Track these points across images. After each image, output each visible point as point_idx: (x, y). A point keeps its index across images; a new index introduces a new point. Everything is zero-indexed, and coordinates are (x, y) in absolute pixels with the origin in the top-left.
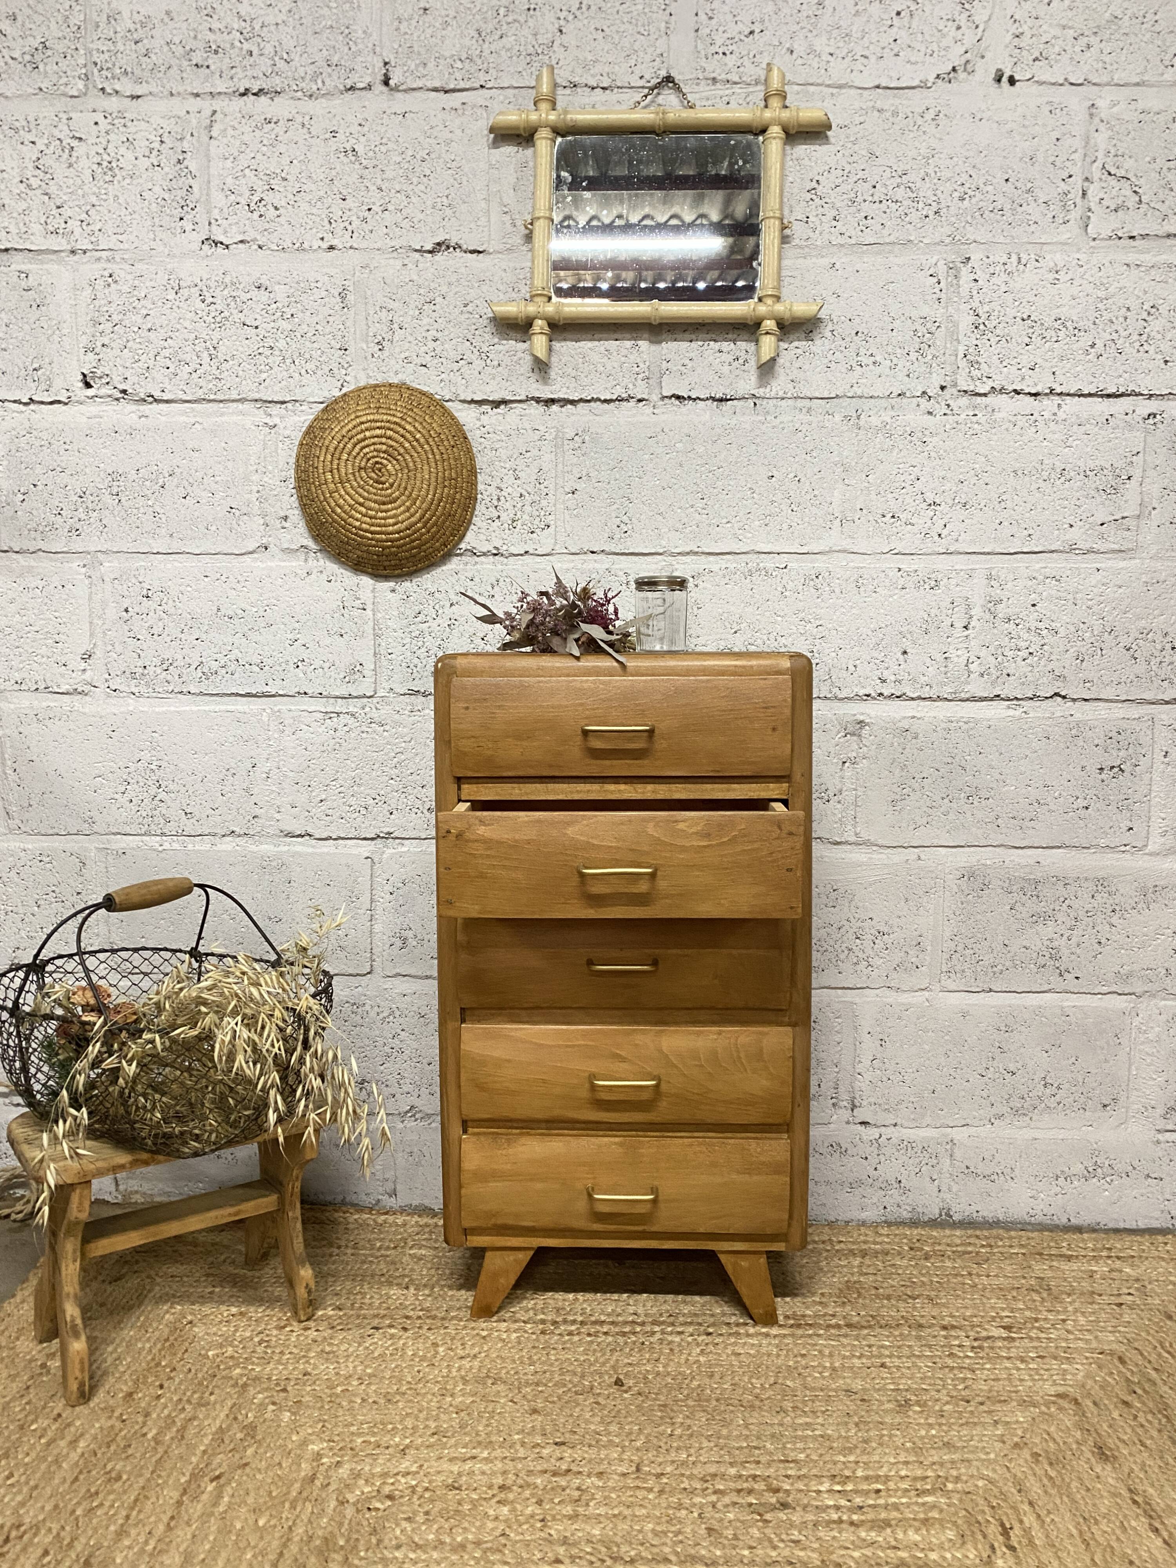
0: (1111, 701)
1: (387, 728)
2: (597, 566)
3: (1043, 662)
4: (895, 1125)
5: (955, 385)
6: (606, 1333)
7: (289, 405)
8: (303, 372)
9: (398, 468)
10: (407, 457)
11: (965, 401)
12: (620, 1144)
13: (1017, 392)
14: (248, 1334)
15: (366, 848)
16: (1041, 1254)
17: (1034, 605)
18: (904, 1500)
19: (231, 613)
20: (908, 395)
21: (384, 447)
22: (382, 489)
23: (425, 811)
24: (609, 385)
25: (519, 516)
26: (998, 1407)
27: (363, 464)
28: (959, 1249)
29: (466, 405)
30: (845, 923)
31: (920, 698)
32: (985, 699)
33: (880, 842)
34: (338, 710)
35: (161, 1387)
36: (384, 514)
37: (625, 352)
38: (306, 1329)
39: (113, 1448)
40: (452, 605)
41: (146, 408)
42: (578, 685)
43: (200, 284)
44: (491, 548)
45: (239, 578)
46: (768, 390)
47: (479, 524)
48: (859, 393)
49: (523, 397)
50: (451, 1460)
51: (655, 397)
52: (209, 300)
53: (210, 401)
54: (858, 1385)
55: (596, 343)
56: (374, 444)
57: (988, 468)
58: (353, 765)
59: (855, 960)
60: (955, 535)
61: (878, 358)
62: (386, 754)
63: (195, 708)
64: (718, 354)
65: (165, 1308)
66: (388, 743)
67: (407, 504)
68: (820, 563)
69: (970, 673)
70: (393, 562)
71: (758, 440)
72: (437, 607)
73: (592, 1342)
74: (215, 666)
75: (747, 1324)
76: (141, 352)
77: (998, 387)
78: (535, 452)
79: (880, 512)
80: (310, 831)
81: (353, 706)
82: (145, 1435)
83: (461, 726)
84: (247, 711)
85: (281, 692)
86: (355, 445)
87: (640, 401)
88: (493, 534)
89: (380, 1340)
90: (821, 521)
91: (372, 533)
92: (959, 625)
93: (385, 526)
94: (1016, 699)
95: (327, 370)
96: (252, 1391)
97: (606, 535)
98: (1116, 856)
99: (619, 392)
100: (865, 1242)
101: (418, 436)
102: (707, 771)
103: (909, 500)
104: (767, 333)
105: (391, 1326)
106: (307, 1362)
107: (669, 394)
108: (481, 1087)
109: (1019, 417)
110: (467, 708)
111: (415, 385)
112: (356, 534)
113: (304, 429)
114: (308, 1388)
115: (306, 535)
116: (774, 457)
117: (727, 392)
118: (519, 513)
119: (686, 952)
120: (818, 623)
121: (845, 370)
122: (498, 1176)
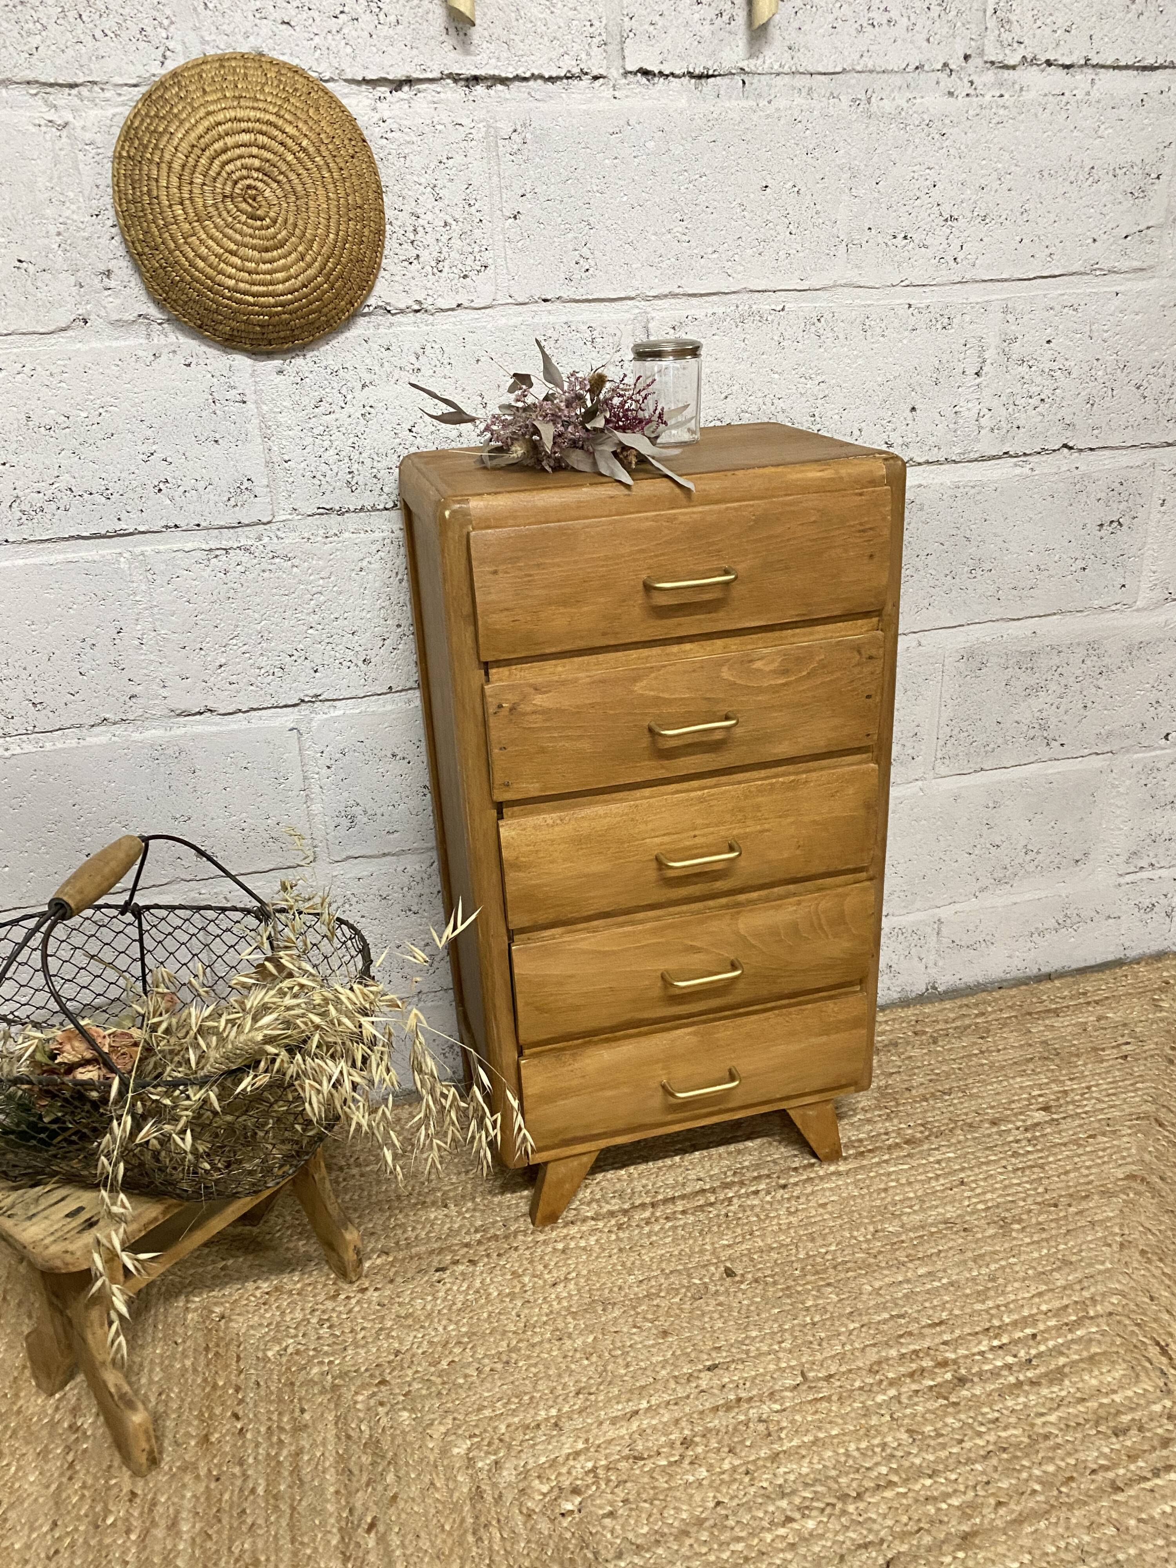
0: (1117, 448)
1: (296, 562)
2: (552, 319)
3: (1053, 409)
5: (982, 53)
6: (684, 1212)
7: (84, 91)
8: (99, 34)
9: (280, 193)
10: (293, 176)
11: (990, 76)
12: (694, 1034)
13: (1049, 63)
14: (299, 1315)
15: (289, 717)
17: (1049, 342)
18: (1060, 1341)
19: (47, 421)
20: (926, 68)
21: (256, 162)
22: (261, 228)
23: (360, 663)
24: (554, 55)
25: (444, 255)
26: (1084, 1205)
27: (228, 189)
28: (958, 1023)
29: (356, 87)
31: (928, 462)
32: (994, 458)
34: (225, 544)
35: (236, 1416)
36: (268, 266)
38: (363, 1290)
39: (225, 1520)
40: (364, 386)
42: (635, 526)
44: (410, 302)
45: (53, 369)
46: (761, 60)
47: (392, 268)
48: (870, 66)
49: (436, 75)
50: (614, 1421)
51: (615, 73)
56: (241, 157)
57: (1013, 168)
58: (257, 616)
60: (972, 257)
61: (894, 14)
62: (299, 597)
63: (21, 562)
64: (696, 7)
65: (181, 1304)
66: (300, 582)
67: (300, 249)
68: (822, 302)
69: (980, 427)
70: (282, 334)
71: (748, 137)
72: (344, 391)
73: (674, 1228)
74: (38, 500)
75: (813, 1165)
77: (1029, 57)
78: (459, 159)
79: (891, 231)
80: (211, 705)
81: (245, 538)
82: (253, 1491)
83: (491, 598)
84: (97, 558)
85: (142, 528)
86: (212, 159)
87: (596, 78)
88: (413, 283)
89: (453, 1283)
90: (824, 246)
91: (253, 295)
92: (971, 371)
93: (271, 283)
94: (1025, 454)
95: (135, 30)
96: (347, 1395)
97: (563, 276)
98: (1107, 616)
99: (568, 65)
101: (305, 143)
102: (792, 616)
103: (923, 214)
105: (456, 1263)
106: (388, 1336)
107: (634, 68)
109: (1050, 98)
110: (495, 572)
111: (275, 55)
112: (229, 299)
113: (117, 131)
114: (410, 1372)
115: (144, 298)
116: (768, 160)
117: (709, 64)
118: (445, 249)
119: (767, 826)
120: (820, 378)
121: (854, 33)
122: (564, 1093)
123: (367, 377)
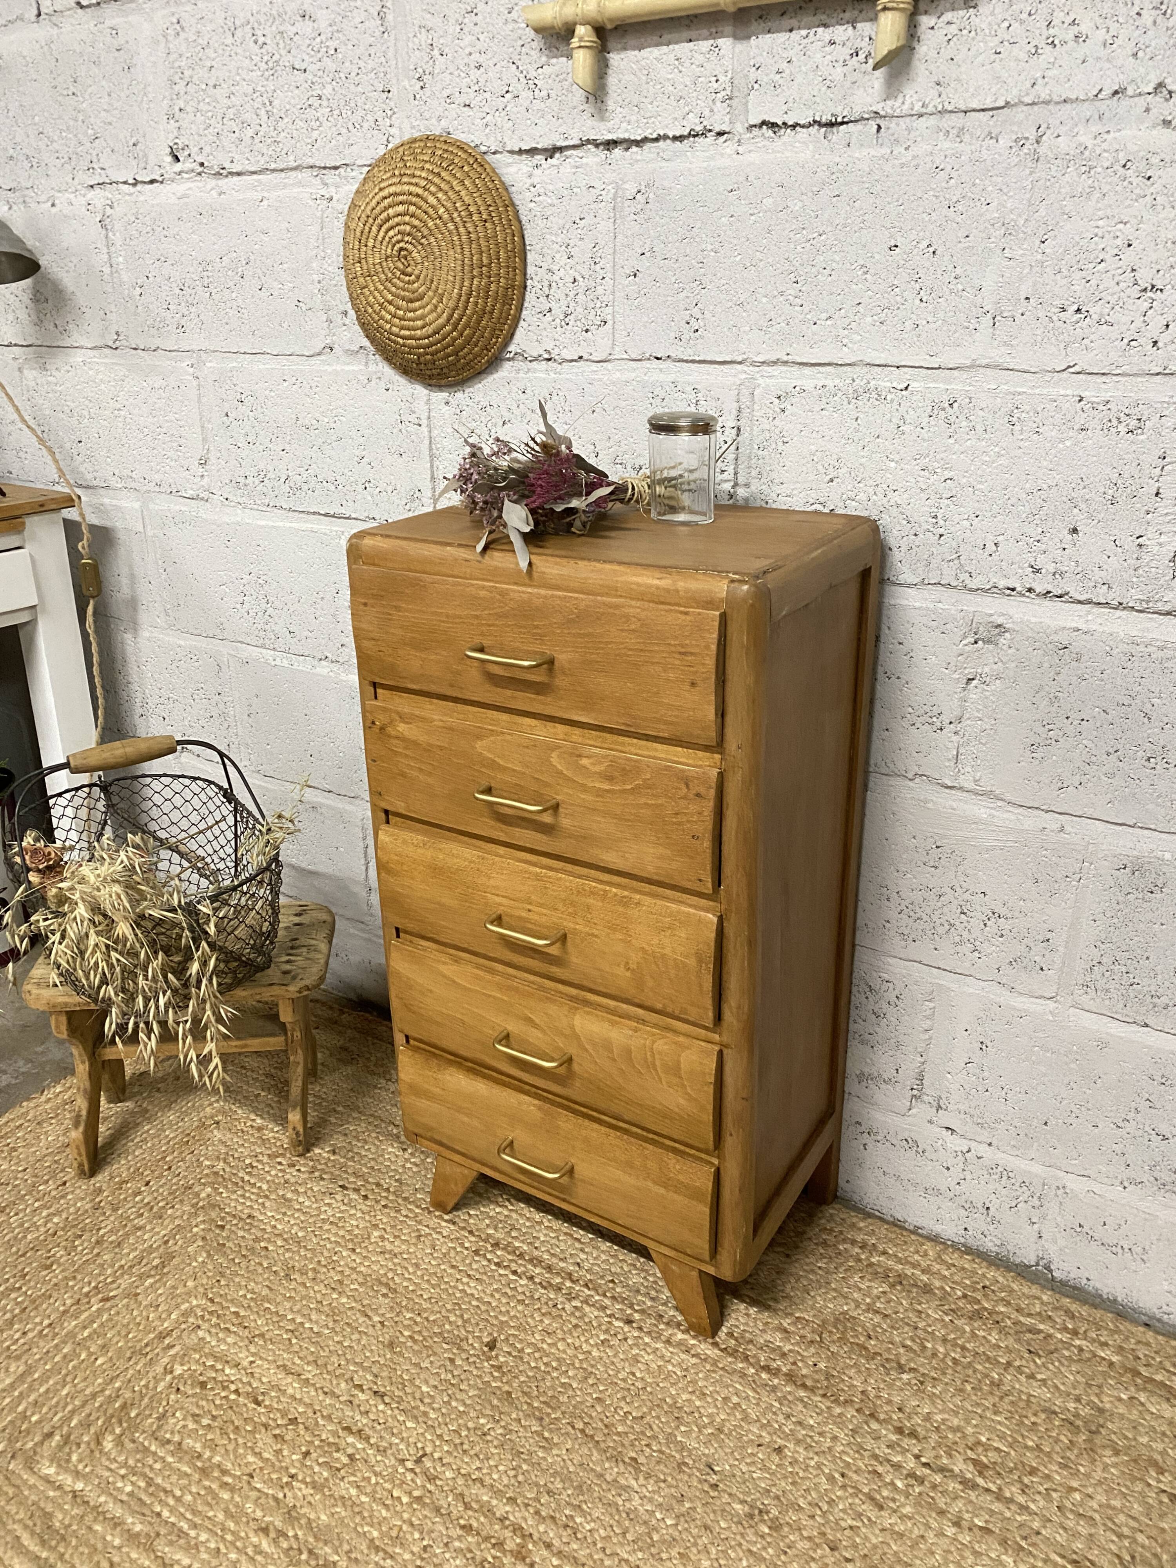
2: (662, 377)
4: (990, 1144)
7: (342, 171)
8: (350, 126)
9: (423, 253)
10: (432, 239)
19: (307, 422)
21: (408, 228)
22: (409, 283)
24: (678, 114)
25: (571, 309)
27: (389, 251)
28: (1028, 1321)
29: (516, 156)
30: (949, 890)
31: (1089, 602)
33: (1009, 797)
36: (412, 315)
37: (699, 59)
38: (292, 1165)
40: (504, 423)
41: (224, 183)
42: (473, 591)
43: (252, 20)
44: (542, 352)
46: (900, 99)
47: (529, 319)
48: (1044, 96)
49: (578, 141)
51: (739, 128)
52: (261, 40)
53: (273, 171)
55: (664, 49)
56: (398, 224)
59: (957, 939)
61: (1084, 28)
63: (287, 524)
64: (828, 49)
67: (434, 301)
68: (957, 384)
70: (434, 371)
71: (878, 188)
74: (299, 481)
75: (679, 1326)
76: (210, 114)
78: (589, 220)
79: (1058, 302)
82: (99, 1229)
85: (353, 516)
86: (380, 227)
87: (720, 134)
88: (544, 333)
89: (337, 1202)
90: (962, 316)
91: (403, 338)
93: (415, 329)
95: (371, 121)
97: (673, 335)
99: (693, 123)
101: (442, 211)
102: (617, 723)
103: (1108, 282)
105: (357, 1190)
106: (262, 1204)
107: (758, 121)
111: (454, 136)
114: (240, 1234)
115: (362, 334)
116: (900, 215)
117: (839, 110)
118: (572, 304)
119: (596, 932)
120: (947, 474)
121: (1023, 56)
122: (428, 1095)
123: (507, 416)
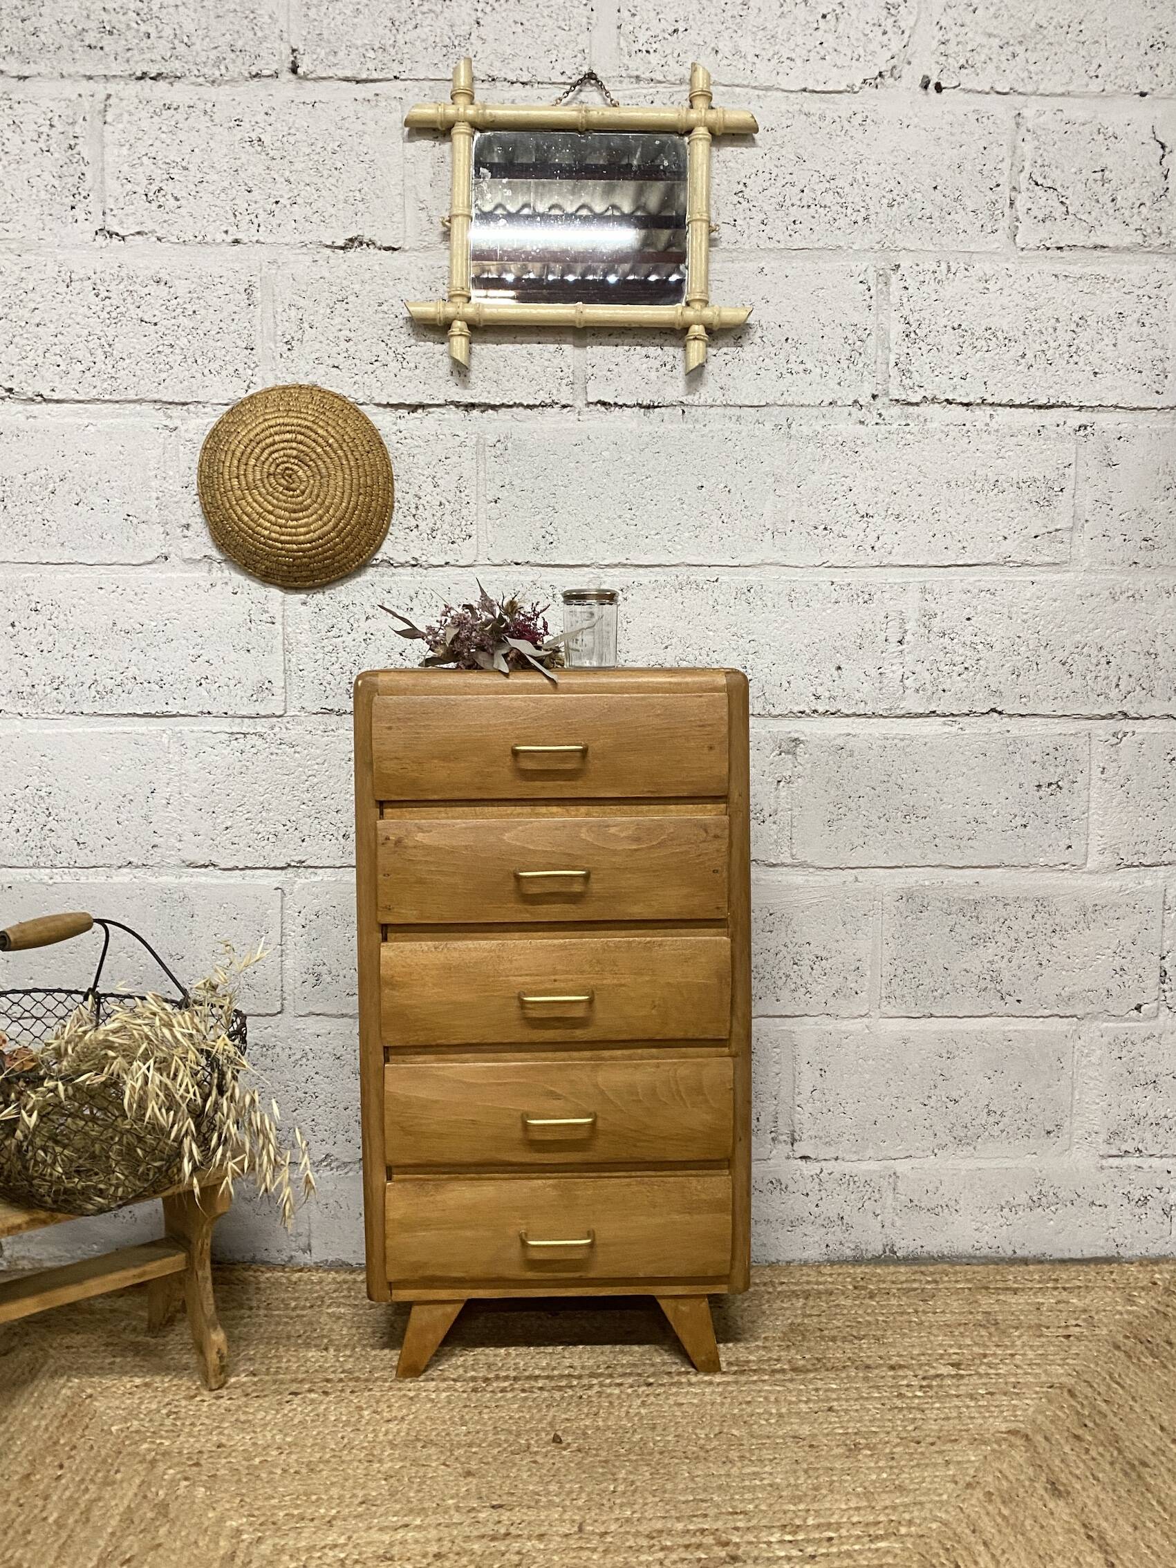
0: (1048, 716)
1: (298, 749)
2: (522, 578)
3: (978, 677)
4: (837, 1159)
5: (887, 394)
6: (541, 1389)
7: (191, 407)
8: (206, 372)
9: (309, 473)
10: (320, 463)
11: (896, 410)
12: (554, 1187)
13: (949, 402)
14: (154, 1406)
15: (277, 878)
16: (987, 1288)
17: (969, 619)
18: (857, 1547)
19: (129, 628)
20: (839, 403)
21: (295, 453)
22: (292, 497)
23: (340, 838)
24: (531, 391)
25: (438, 525)
26: (948, 1446)
27: (272, 469)
28: (905, 1286)
29: (381, 409)
30: (782, 948)
31: (854, 715)
32: (920, 715)
33: (817, 864)
34: (244, 730)
35: (61, 1467)
36: (295, 523)
37: (547, 356)
38: (218, 1398)
39: (11, 1533)
40: (368, 618)
41: (34, 408)
42: (508, 703)
43: (93, 276)
44: (409, 559)
45: (137, 590)
46: (696, 397)
47: (396, 533)
48: (790, 401)
49: (442, 402)
50: (381, 1529)
51: (580, 404)
52: (103, 294)
53: (105, 401)
54: (805, 1430)
55: (518, 346)
56: (283, 449)
57: (921, 479)
58: (261, 789)
59: (793, 987)
60: (888, 547)
61: (809, 366)
62: (298, 777)
63: (90, 730)
64: (646, 360)
65: (62, 1381)
66: (299, 765)
67: (320, 512)
68: (752, 577)
69: (905, 688)
70: (304, 574)
71: (687, 449)
72: (352, 621)
73: (526, 1399)
74: (110, 684)
75: (688, 1373)
76: (29, 348)
77: (930, 397)
78: (454, 459)
79: (812, 523)
80: (214, 860)
81: (261, 726)
82: (45, 1519)
83: (383, 748)
84: (146, 732)
85: (183, 712)
86: (263, 450)
87: (564, 406)
88: (412, 545)
89: (299, 1405)
90: (752, 533)
91: (282, 542)
92: (894, 639)
93: (296, 535)
94: (952, 715)
95: (231, 370)
96: (161, 1467)
97: (531, 546)
98: (1055, 875)
99: (542, 397)
100: (808, 1283)
101: (331, 441)
102: (643, 792)
103: (841, 512)
104: (695, 339)
105: (310, 1391)
106: (221, 1433)
107: (595, 400)
108: (406, 1131)
109: (952, 427)
110: (390, 728)
111: (326, 387)
112: (264, 544)
113: (207, 432)
114: (224, 1461)
115: (210, 544)
116: (703, 467)
117: (655, 399)
118: (439, 522)
119: (623, 982)
120: (751, 637)
121: (775, 378)
122: (425, 1224)
